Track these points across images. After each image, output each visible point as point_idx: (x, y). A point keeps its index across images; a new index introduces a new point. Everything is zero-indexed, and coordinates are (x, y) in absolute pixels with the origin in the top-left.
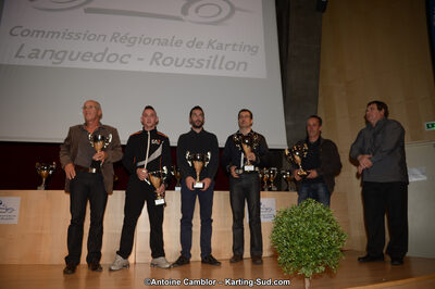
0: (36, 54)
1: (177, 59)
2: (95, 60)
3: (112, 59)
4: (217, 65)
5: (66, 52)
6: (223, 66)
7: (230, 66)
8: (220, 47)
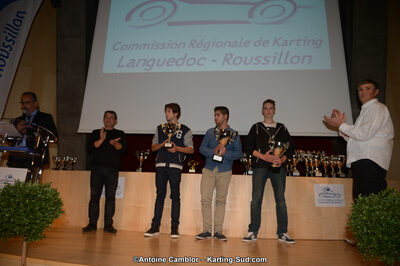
0: (132, 63)
1: (246, 58)
2: (177, 65)
3: (191, 62)
4: (282, 61)
5: (154, 60)
6: (288, 61)
7: (295, 60)
8: (285, 43)
